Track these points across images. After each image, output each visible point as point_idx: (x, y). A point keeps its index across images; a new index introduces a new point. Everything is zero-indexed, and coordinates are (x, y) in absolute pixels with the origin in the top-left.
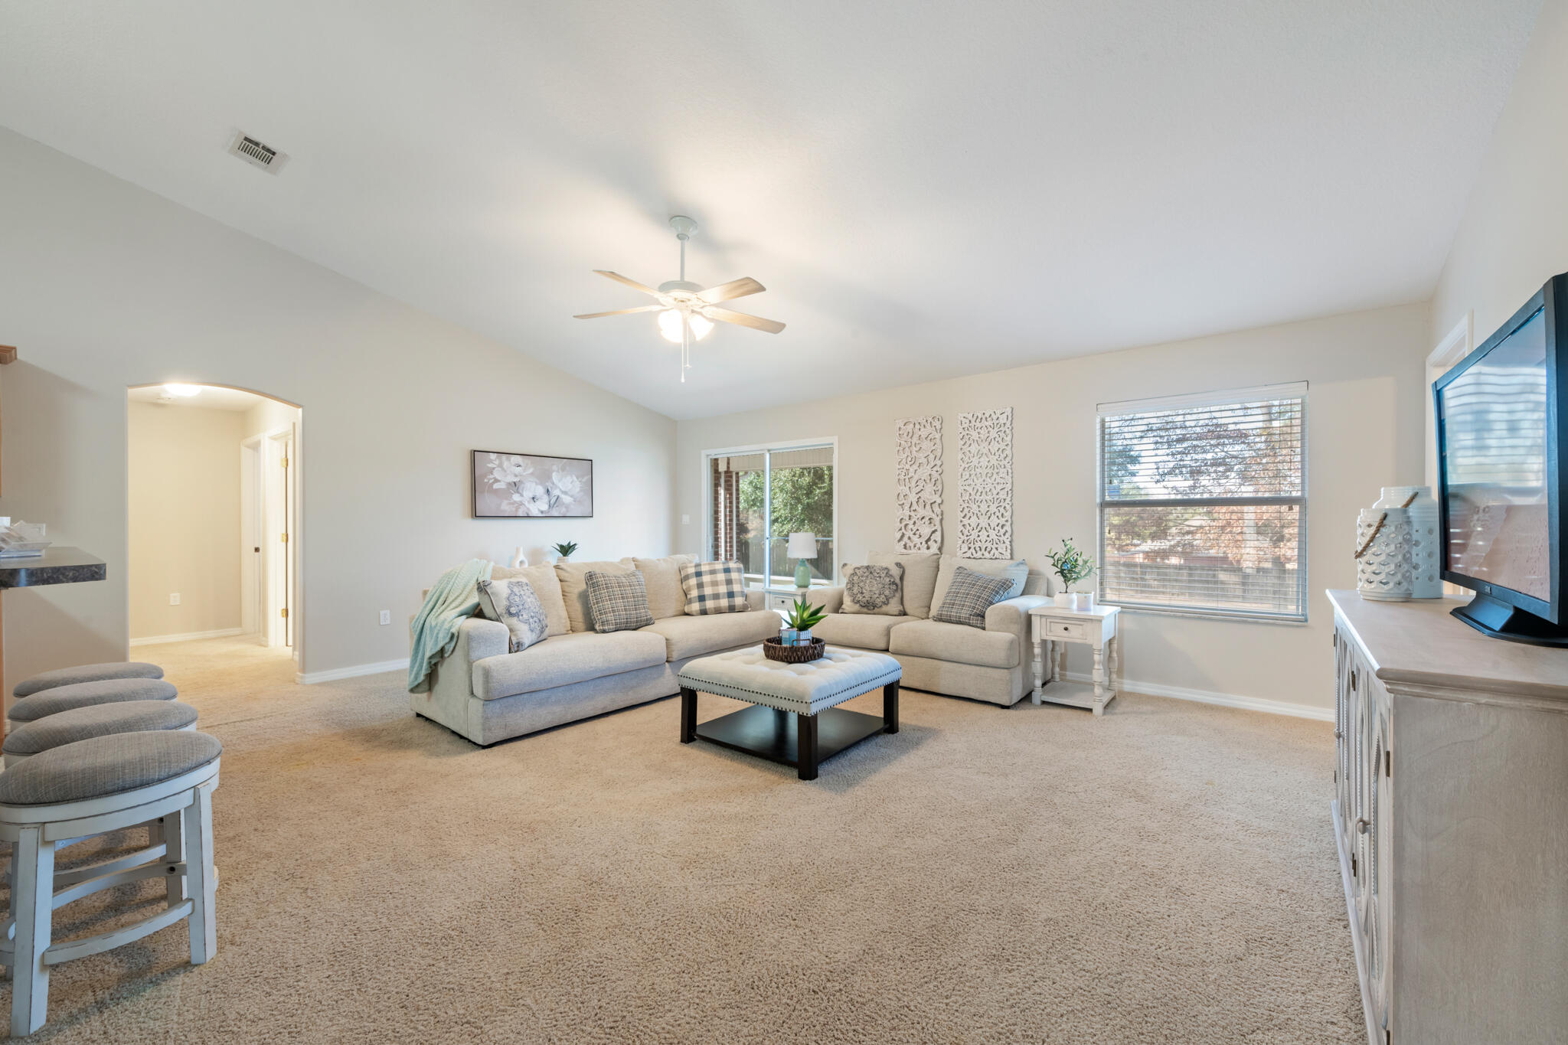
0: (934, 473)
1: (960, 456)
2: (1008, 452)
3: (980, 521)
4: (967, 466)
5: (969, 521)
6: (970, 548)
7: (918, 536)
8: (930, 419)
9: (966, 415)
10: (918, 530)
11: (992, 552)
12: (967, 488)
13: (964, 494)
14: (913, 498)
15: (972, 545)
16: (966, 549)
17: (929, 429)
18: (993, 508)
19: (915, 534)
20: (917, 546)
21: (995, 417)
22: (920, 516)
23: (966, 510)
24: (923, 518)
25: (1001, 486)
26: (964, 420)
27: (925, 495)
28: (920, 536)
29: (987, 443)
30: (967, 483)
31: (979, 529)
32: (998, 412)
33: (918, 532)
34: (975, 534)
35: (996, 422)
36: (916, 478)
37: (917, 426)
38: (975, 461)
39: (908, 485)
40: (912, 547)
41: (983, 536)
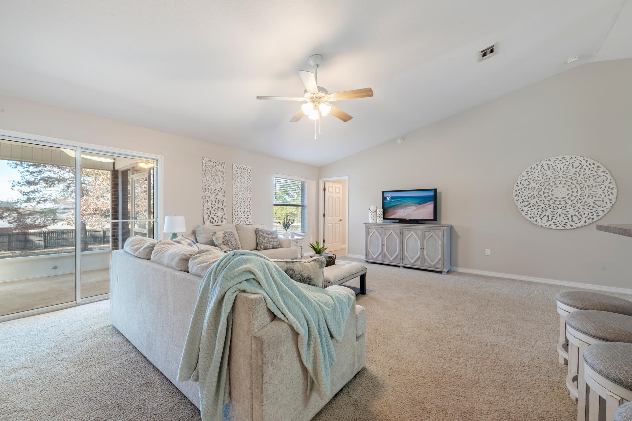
0: (222, 187)
1: (234, 182)
2: (250, 183)
3: (241, 210)
4: (236, 186)
5: (237, 210)
6: (238, 221)
7: (216, 216)
8: (221, 162)
9: (236, 165)
10: (216, 214)
11: (246, 222)
12: (236, 196)
13: (235, 198)
14: (213, 198)
15: (239, 220)
16: (237, 222)
17: (220, 167)
18: (246, 205)
19: (215, 216)
20: (216, 221)
21: (246, 169)
22: (216, 207)
23: (236, 205)
24: (218, 208)
25: (248, 196)
26: (235, 167)
27: (219, 197)
28: (217, 216)
29: (244, 178)
30: (236, 193)
31: (241, 213)
32: (248, 167)
33: (216, 215)
34: (239, 215)
35: (247, 171)
36: (214, 189)
37: (215, 164)
38: (239, 184)
39: (210, 192)
40: (214, 222)
41: (243, 216)
